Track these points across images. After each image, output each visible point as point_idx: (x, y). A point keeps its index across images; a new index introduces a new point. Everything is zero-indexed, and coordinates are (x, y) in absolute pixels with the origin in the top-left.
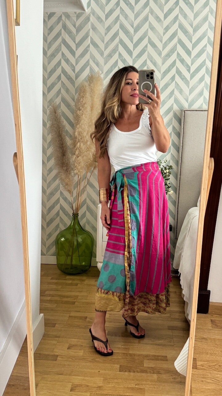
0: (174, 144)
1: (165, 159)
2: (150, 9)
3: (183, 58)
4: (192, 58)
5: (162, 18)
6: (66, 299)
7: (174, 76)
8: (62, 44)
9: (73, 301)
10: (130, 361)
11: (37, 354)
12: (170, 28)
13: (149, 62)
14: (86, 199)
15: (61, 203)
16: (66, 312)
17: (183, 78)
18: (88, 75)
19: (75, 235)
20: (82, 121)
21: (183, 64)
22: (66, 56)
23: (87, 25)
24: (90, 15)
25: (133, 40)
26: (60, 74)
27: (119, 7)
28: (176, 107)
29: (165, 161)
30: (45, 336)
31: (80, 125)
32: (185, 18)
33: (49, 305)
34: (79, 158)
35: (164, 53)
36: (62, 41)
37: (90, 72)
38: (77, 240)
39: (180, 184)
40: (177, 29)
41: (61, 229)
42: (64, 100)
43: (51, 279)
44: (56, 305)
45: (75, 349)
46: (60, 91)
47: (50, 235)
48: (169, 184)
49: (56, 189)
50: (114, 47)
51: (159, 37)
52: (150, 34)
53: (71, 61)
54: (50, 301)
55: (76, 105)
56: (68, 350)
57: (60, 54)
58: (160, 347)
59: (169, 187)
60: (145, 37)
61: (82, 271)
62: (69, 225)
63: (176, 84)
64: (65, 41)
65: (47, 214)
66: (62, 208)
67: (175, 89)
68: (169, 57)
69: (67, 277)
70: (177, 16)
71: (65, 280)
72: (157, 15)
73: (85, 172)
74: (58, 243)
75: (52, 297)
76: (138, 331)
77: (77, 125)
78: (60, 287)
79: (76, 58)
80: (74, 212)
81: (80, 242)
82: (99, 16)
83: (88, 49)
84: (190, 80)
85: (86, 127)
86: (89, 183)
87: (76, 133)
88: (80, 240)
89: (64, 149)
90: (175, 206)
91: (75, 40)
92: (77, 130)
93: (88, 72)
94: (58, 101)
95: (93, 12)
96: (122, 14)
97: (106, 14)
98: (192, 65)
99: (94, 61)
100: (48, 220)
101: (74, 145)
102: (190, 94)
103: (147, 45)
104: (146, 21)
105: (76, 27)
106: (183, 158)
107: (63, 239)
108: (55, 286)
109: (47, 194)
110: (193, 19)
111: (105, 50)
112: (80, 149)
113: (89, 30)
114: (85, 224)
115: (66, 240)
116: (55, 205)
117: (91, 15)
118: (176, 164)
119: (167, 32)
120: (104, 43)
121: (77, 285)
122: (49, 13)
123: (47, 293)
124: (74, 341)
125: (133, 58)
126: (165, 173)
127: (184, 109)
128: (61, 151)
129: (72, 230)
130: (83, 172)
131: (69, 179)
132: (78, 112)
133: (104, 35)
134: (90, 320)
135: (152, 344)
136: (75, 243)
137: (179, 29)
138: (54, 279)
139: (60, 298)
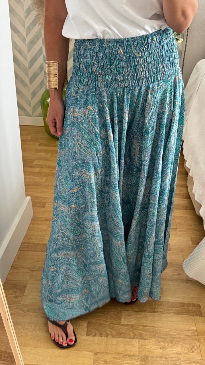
11: (25, 243)
30: (35, 220)
33: (37, 179)
43: (39, 146)
44: (45, 178)
47: (34, 94)
54: (39, 174)
65: (30, 68)
71: (54, 146)
74: (44, 104)
75: (41, 169)
78: (49, 155)
100: (30, 74)
108: (43, 154)
109: (27, 43)
116: (38, 56)
123: (35, 163)
138: (43, 146)
139: (50, 169)
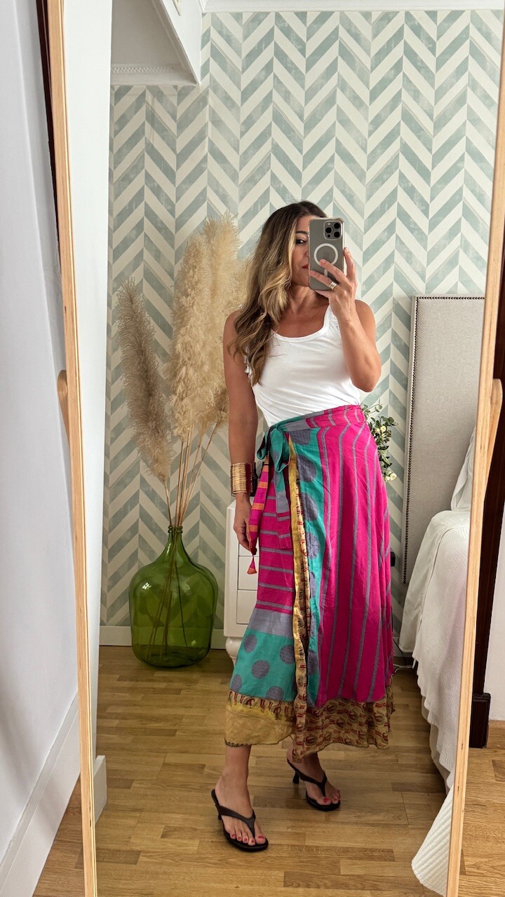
0: (395, 371)
1: (377, 403)
2: (338, 80)
3: (412, 185)
4: (432, 185)
6: (155, 725)
7: (393, 224)
8: (146, 153)
9: (170, 728)
10: (307, 862)
12: (383, 121)
13: (337, 195)
14: (198, 494)
15: (142, 505)
16: (155, 754)
17: (413, 228)
18: (204, 222)
19: (175, 576)
20: (192, 320)
21: (412, 198)
22: (154, 181)
23: (201, 113)
24: (207, 92)
25: (302, 147)
26: (143, 219)
27: (272, 74)
28: (398, 291)
29: (378, 408)
30: (109, 809)
31: (187, 329)
32: (415, 100)
33: (115, 739)
34: (185, 400)
35: (370, 175)
36: (146, 147)
37: (208, 216)
38: (179, 587)
39: (413, 459)
40: (399, 124)
41: (142, 564)
42: (149, 276)
43: (118, 680)
44: (132, 738)
45: (178, 838)
46: (142, 256)
47: (115, 579)
48: (388, 458)
49: (131, 473)
50: (260, 162)
51: (360, 139)
52: (340, 132)
53: (165, 191)
54: (118, 730)
55: (176, 286)
56: (162, 839)
57: (141, 176)
58: (376, 829)
59: (387, 466)
60: (329, 140)
61: (192, 660)
62: (159, 553)
63: (398, 240)
64: (153, 146)
65: (111, 530)
66: (144, 516)
67: (396, 251)
68: (381, 182)
69: (155, 675)
70: (399, 94)
71: (151, 680)
72: (354, 91)
73: (197, 432)
74: (135, 596)
75: (122, 721)
76: (324, 795)
77: (179, 329)
78: (139, 698)
79: (177, 186)
80: (173, 523)
81: (185, 591)
82: (226, 93)
83: (204, 166)
84: (429, 232)
85: (201, 332)
86: (206, 458)
87: (179, 346)
88: (186, 587)
89: (151, 381)
90: (401, 509)
91: (175, 145)
92: (180, 340)
93: (206, 214)
94: (137, 276)
95: (215, 86)
96: (278, 91)
97: (243, 87)
98: (432, 199)
99: (217, 192)
100: (111, 543)
101: (174, 372)
102: (429, 261)
103: (333, 156)
104: (331, 107)
105: (178, 118)
106: (416, 402)
107: (146, 586)
108: (127, 695)
109: (110, 485)
110: (433, 104)
111: (240, 170)
112: (186, 380)
113: (206, 125)
114: (197, 552)
115: (154, 587)
116: (129, 507)
117: (210, 91)
118: (400, 416)
119: (376, 129)
120: (238, 153)
121: (178, 691)
122: (116, 88)
123: (110, 710)
124: (176, 819)
125: (304, 184)
126: (377, 435)
127: (417, 296)
128: (144, 386)
129: (167, 566)
130: (193, 433)
131: (162, 449)
132: (183, 299)
133: (238, 135)
134: (212, 772)
135: (356, 823)
136: (175, 595)
137: (402, 123)
138: (125, 681)
139: (142, 721)
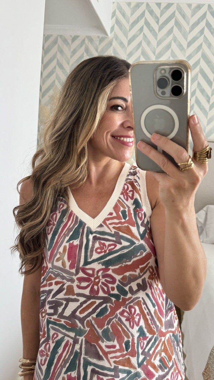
2: (173, 37)
3: (203, 88)
5: (185, 47)
12: (192, 57)
17: (202, 109)
21: (203, 94)
23: (109, 49)
24: (112, 40)
27: (142, 34)
32: (209, 48)
40: (200, 59)
70: (201, 45)
72: (180, 43)
82: (121, 41)
84: (209, 111)
95: (116, 37)
96: (145, 41)
97: (129, 39)
98: (212, 95)
102: (208, 124)
104: (169, 49)
117: (114, 40)
122: (73, 36)
137: (202, 59)
